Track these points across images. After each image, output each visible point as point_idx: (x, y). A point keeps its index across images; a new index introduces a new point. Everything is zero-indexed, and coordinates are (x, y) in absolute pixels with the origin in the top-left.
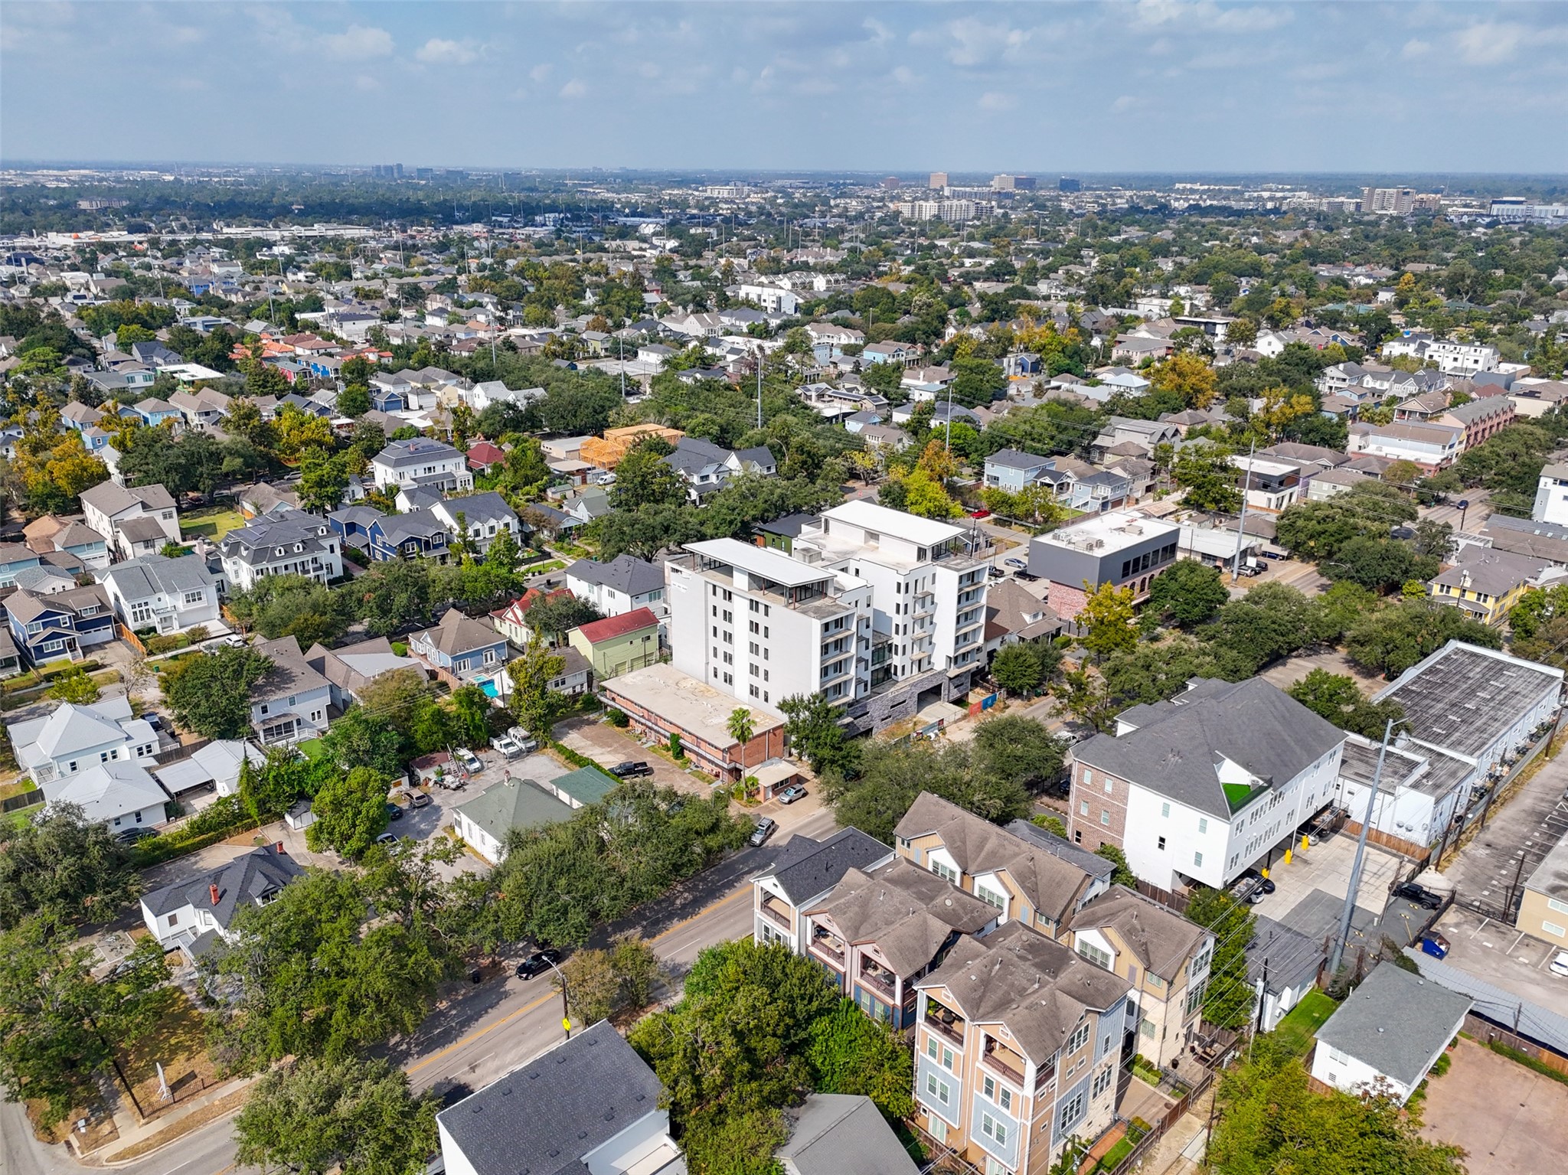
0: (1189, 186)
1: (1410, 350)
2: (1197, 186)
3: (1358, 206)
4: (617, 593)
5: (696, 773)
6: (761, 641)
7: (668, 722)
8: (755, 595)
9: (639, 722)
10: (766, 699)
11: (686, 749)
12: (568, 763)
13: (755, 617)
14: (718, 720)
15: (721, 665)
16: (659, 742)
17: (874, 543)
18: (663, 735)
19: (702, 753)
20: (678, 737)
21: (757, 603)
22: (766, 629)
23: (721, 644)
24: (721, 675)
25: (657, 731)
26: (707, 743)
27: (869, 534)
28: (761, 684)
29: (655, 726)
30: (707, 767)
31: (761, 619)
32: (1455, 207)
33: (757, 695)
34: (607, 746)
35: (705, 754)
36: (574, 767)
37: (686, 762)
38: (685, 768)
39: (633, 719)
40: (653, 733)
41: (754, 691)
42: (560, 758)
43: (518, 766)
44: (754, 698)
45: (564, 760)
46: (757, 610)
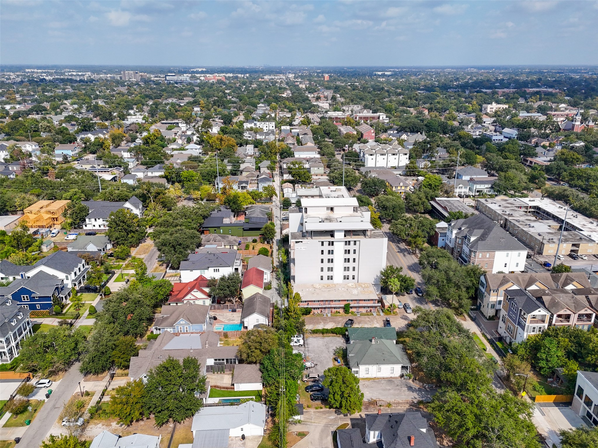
0: (32, 70)
1: (252, 125)
2: (36, 70)
3: (121, 78)
4: (220, 268)
5: (362, 314)
6: (351, 256)
7: (339, 301)
8: (348, 239)
9: (318, 308)
10: (354, 279)
11: (351, 308)
12: (325, 335)
13: (348, 247)
14: (355, 292)
15: (326, 274)
16: (331, 312)
17: (329, 211)
18: (335, 308)
19: (364, 305)
20: (349, 304)
21: (349, 242)
22: (355, 250)
23: (326, 265)
24: (325, 278)
25: (331, 308)
26: (365, 300)
27: (328, 208)
28: (350, 273)
29: (329, 306)
30: (364, 311)
31: (351, 247)
32: (153, 77)
33: (348, 279)
34: (319, 323)
35: (366, 305)
36: (330, 335)
37: (352, 313)
38: (356, 315)
39: (314, 308)
40: (327, 310)
41: (346, 278)
42: (316, 335)
43: (310, 346)
44: (346, 280)
45: (321, 335)
46: (349, 244)
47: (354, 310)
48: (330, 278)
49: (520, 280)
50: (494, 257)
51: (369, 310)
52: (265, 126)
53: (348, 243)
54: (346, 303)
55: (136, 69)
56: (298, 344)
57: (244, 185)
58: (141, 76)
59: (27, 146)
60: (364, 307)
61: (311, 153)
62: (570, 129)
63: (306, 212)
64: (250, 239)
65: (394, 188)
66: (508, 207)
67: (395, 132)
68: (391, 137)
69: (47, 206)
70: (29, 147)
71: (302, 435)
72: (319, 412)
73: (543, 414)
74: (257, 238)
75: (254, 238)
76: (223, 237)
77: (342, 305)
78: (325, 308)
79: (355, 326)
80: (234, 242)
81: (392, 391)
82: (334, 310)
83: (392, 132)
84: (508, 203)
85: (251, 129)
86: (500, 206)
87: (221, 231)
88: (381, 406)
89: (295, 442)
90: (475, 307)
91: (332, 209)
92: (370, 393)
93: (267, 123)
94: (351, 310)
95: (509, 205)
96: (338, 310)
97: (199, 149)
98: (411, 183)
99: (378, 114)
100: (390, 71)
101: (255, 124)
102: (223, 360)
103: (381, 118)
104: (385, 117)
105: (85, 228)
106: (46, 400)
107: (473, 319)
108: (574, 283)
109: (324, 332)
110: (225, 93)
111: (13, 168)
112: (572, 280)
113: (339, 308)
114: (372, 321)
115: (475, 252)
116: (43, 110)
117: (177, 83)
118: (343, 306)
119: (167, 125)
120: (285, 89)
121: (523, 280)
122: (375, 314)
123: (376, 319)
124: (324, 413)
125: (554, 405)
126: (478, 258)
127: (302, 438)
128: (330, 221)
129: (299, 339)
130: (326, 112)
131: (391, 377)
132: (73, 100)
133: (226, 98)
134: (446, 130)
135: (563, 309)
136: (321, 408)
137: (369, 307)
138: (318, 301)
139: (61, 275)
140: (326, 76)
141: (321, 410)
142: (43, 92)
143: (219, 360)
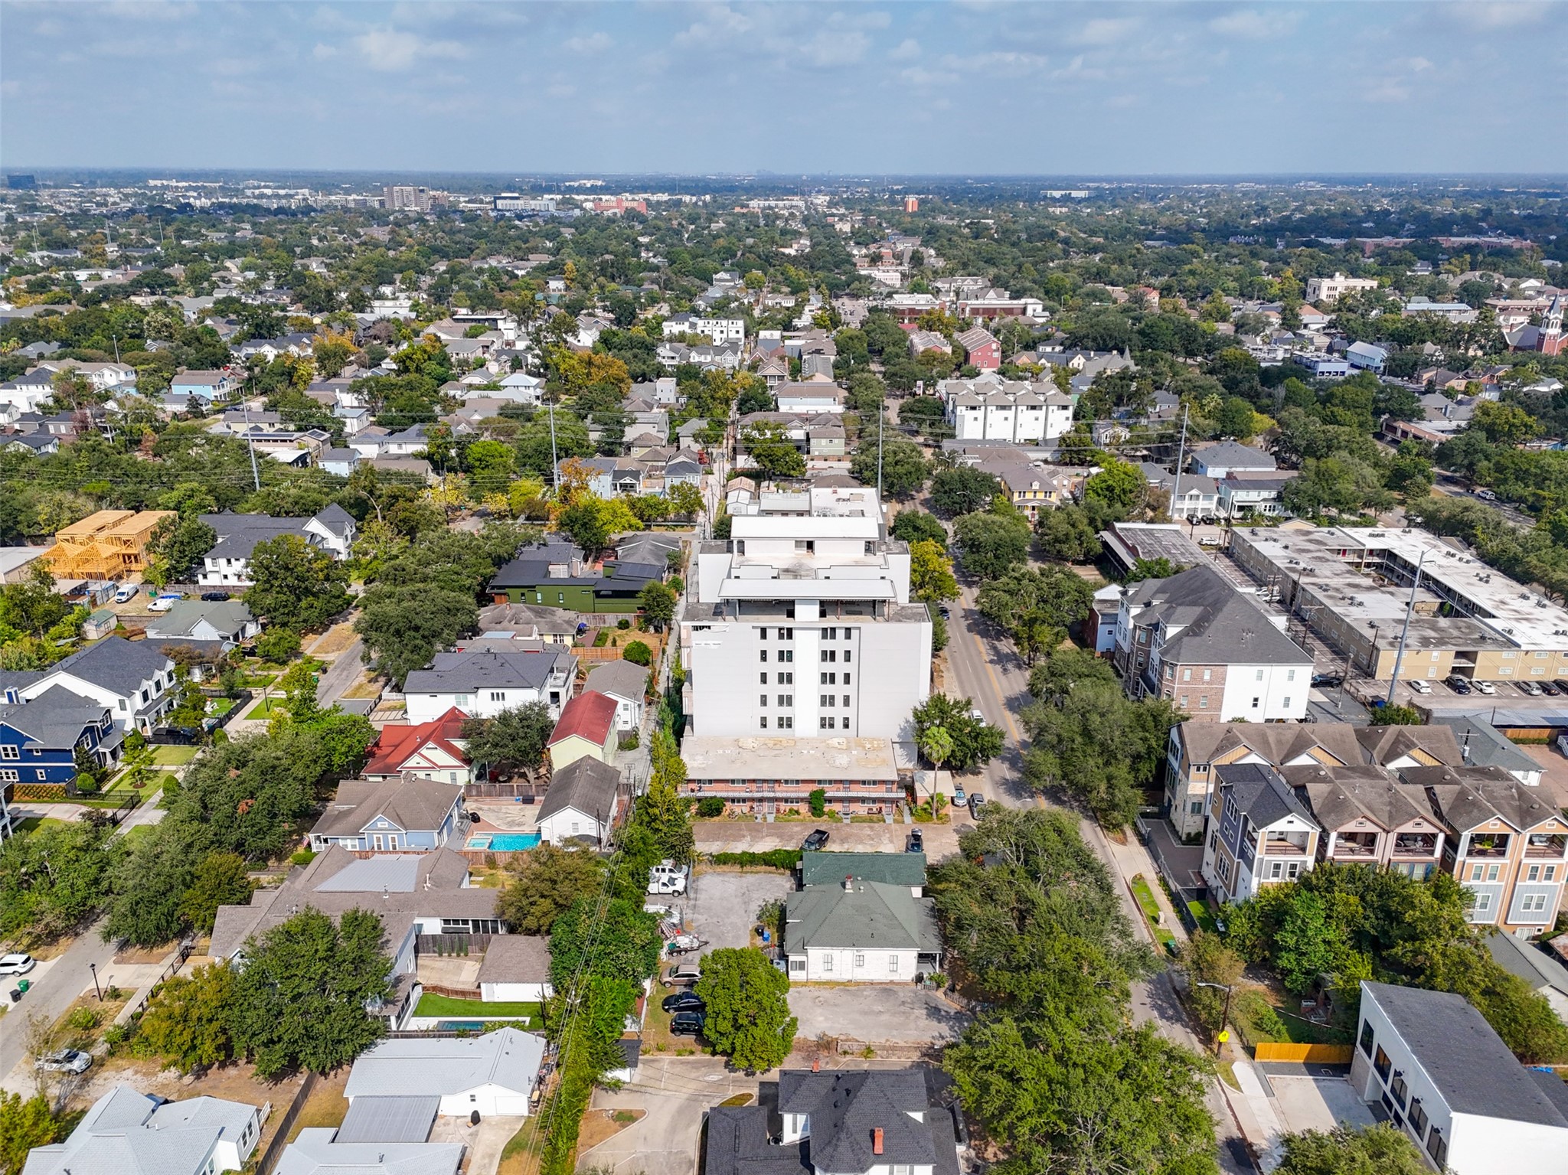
0: (165, 183)
1: (685, 327)
2: (174, 183)
3: (382, 203)
4: (507, 692)
5: (857, 819)
6: (839, 667)
7: (797, 782)
8: (830, 621)
9: (744, 800)
10: (846, 726)
11: (830, 800)
12: (748, 868)
13: (829, 645)
14: (842, 760)
15: (774, 711)
16: (778, 810)
17: (804, 551)
18: (786, 800)
19: (860, 794)
20: (822, 792)
21: (833, 630)
22: (848, 653)
23: (774, 689)
24: (773, 723)
25: (777, 799)
26: (864, 782)
27: (798, 543)
28: (838, 712)
29: (772, 795)
30: (861, 809)
31: (839, 644)
32: (463, 203)
33: (832, 726)
34: (738, 837)
35: (866, 795)
36: (759, 868)
37: (832, 815)
38: (840, 820)
39: (733, 800)
40: (766, 804)
41: (827, 723)
42: (725, 868)
43: (702, 896)
44: (827, 730)
45: (737, 868)
46: (833, 637)
47: (837, 807)
48: (786, 723)
49: (1271, 740)
50: (1224, 679)
51: (875, 807)
52: (719, 330)
53: (829, 633)
54: (816, 787)
55: (422, 182)
56: (671, 889)
57: (628, 480)
58: (434, 198)
59: (107, 372)
60: (863, 800)
61: (821, 400)
62: (1532, 347)
63: (742, 551)
64: (612, 620)
65: (1016, 495)
66: (1308, 551)
67: (1058, 349)
68: (1043, 361)
69: (116, 524)
70: (109, 377)
71: (625, 1118)
72: (682, 1063)
73: (1269, 1092)
74: (630, 617)
75: (622, 616)
76: (539, 614)
77: (805, 792)
78: (761, 800)
79: (832, 847)
80: (565, 626)
81: (885, 1018)
82: (783, 806)
83: (1049, 349)
84: (1310, 541)
85: (681, 337)
86: (1286, 547)
87: (539, 596)
88: (845, 1053)
89: (604, 1134)
90: (1156, 809)
91: (810, 545)
92: (827, 1019)
93: (724, 322)
94: (827, 807)
95: (1312, 547)
96: (795, 806)
97: (535, 387)
98: (1065, 482)
99: (1023, 301)
100: (1088, 188)
101: (693, 326)
102: (465, 922)
103: (1030, 312)
104: (1039, 308)
105: (202, 582)
106: (12, 1005)
107: (1144, 841)
108: (1416, 753)
109: (747, 861)
110: (637, 245)
111: (57, 429)
112: (1410, 746)
113: (798, 800)
114: (879, 837)
115: (1173, 666)
116: (168, 284)
117: (520, 217)
118: (806, 795)
119: (467, 325)
120: (797, 234)
121: (1279, 742)
122: (889, 820)
123: (890, 832)
124: (696, 1065)
125: (1304, 1069)
126: (1182, 682)
127: (623, 1126)
128: (796, 577)
129: (674, 875)
130: (890, 295)
131: (892, 982)
132: (248, 259)
133: (638, 256)
134: (1194, 346)
135: (1354, 818)
136: (692, 1053)
137: (874, 800)
138: (744, 781)
139: (107, 698)
140: (912, 201)
141: (692, 1058)
142: (179, 238)
143: (456, 922)
